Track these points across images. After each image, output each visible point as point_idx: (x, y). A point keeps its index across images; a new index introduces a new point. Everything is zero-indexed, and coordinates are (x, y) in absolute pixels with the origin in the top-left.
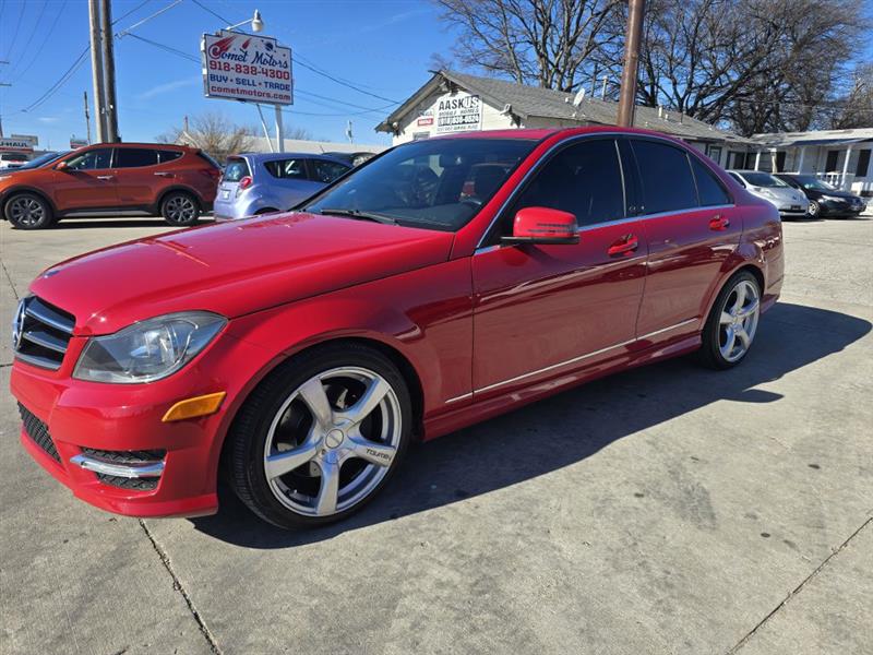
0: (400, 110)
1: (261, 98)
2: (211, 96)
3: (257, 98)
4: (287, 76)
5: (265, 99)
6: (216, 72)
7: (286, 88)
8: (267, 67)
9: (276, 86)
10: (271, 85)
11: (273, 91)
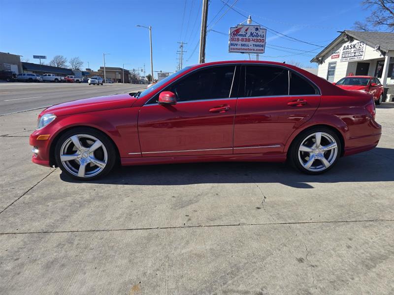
0: (323, 51)
1: (251, 51)
2: (230, 52)
3: (249, 51)
4: (263, 41)
5: (252, 51)
6: (234, 42)
7: (262, 46)
8: (255, 38)
9: (258, 46)
10: (256, 46)
11: (256, 48)
